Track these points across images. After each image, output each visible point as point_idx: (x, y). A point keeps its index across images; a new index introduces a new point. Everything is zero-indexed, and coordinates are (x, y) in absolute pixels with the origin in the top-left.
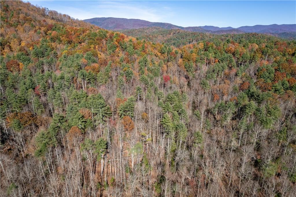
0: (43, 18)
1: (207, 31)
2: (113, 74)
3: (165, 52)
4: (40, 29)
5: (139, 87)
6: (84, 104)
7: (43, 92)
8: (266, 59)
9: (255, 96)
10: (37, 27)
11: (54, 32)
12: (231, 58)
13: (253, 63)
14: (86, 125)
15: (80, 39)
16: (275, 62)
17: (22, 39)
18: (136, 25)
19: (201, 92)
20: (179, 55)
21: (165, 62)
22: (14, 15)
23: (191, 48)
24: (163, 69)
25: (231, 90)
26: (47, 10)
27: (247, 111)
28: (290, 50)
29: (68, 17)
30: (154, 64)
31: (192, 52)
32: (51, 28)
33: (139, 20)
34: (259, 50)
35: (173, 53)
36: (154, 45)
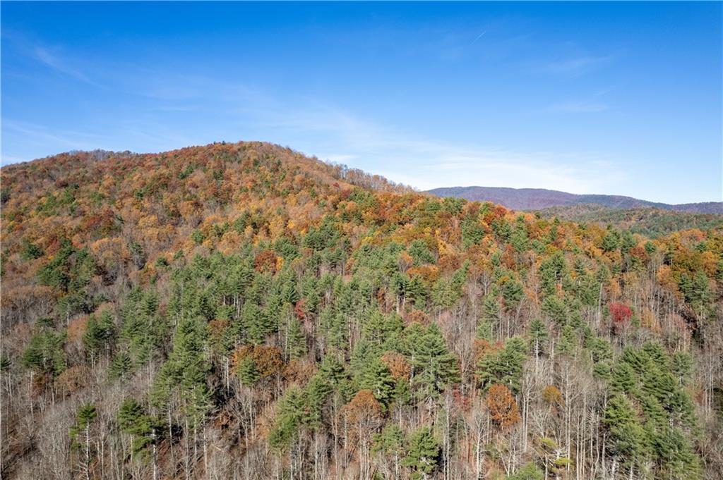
0: (335, 181)
2: (472, 289)
3: (615, 247)
4: (326, 199)
5: (538, 322)
6: (394, 342)
7: (311, 313)
10: (321, 196)
11: (352, 202)
14: (394, 394)
15: (403, 217)
17: (291, 216)
18: (535, 202)
20: (658, 258)
21: (614, 273)
22: (287, 176)
23: (697, 240)
24: (609, 288)
26: (345, 168)
29: (383, 181)
30: (583, 273)
31: (701, 248)
32: (346, 196)
33: (545, 190)
35: (640, 250)
36: (581, 230)
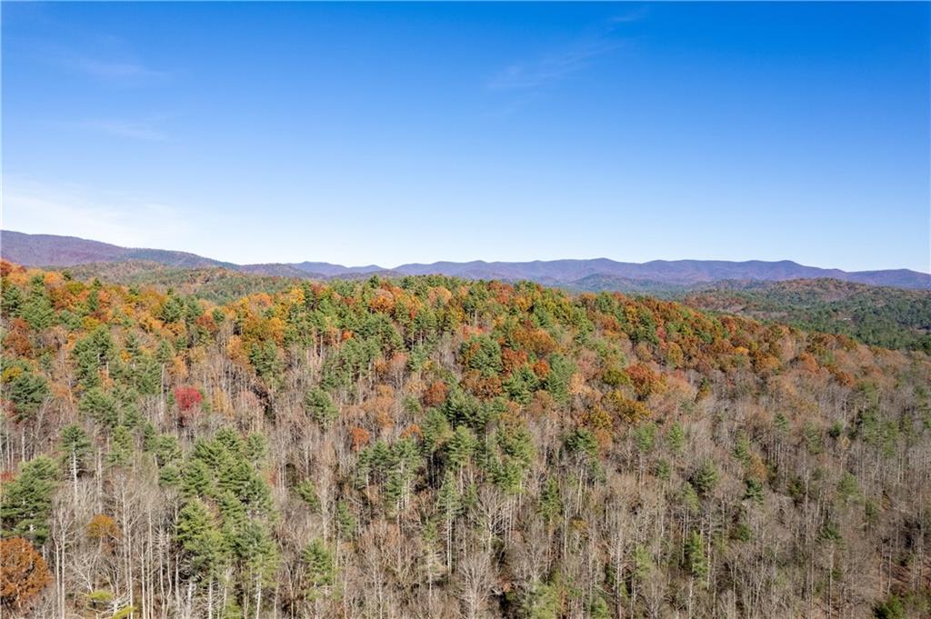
1: (310, 276)
3: (178, 317)
5: (74, 428)
8: (476, 322)
9: (467, 415)
12: (387, 323)
13: (447, 335)
16: (497, 327)
19: (310, 429)
20: (227, 327)
21: (178, 350)
23: (265, 305)
24: (172, 369)
25: (399, 410)
27: (454, 457)
28: (523, 300)
30: (137, 353)
31: (269, 314)
34: (456, 301)
35: (207, 319)
36: (133, 296)
